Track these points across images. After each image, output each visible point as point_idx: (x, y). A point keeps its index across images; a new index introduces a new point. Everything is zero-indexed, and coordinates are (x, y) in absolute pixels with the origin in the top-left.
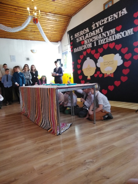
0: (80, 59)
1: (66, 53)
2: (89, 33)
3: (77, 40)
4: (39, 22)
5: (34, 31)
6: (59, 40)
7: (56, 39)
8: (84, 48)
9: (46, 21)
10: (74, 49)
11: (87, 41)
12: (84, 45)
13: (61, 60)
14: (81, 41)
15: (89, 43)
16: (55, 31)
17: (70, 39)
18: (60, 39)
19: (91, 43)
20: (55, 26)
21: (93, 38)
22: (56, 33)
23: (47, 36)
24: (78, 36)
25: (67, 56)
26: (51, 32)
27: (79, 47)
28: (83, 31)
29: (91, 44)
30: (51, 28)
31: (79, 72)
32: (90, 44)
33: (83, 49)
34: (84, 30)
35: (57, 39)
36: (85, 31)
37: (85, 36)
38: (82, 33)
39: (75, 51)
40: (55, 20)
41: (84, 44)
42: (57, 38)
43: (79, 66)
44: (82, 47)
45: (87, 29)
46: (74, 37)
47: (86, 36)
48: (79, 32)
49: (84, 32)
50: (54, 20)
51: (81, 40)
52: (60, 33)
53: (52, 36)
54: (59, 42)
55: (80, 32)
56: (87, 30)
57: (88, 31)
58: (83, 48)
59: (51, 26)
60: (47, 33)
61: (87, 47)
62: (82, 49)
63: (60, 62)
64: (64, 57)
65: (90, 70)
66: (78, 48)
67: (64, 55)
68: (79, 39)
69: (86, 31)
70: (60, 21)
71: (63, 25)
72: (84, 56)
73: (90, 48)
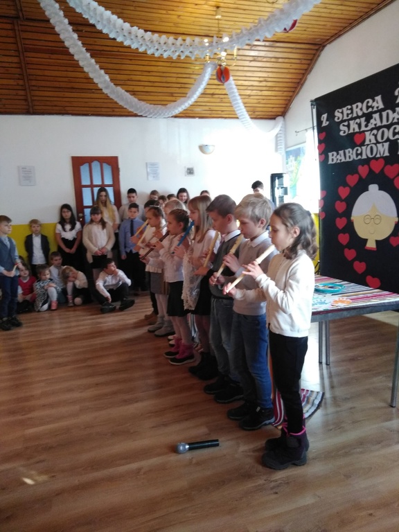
0: (345, 184)
1: (297, 153)
2: (384, 114)
3: (342, 127)
5: (213, 94)
6: (280, 114)
7: (270, 110)
8: (361, 154)
9: (247, 63)
10: (330, 154)
11: (376, 136)
12: (364, 148)
13: (284, 175)
14: (354, 134)
15: (379, 143)
16: (270, 89)
17: (319, 122)
18: (282, 110)
19: (388, 143)
20: (270, 75)
21: (395, 128)
22: (273, 93)
23: (247, 105)
24: (345, 118)
25: (300, 163)
26: (260, 93)
27: (347, 151)
28: (362, 103)
29: (387, 145)
30: (261, 81)
31: (340, 223)
32: (383, 145)
33: (359, 157)
34: (368, 102)
35: (274, 110)
36: (369, 104)
37: (368, 121)
38: (359, 108)
39: (333, 160)
40: (273, 60)
41: (362, 144)
42: (273, 108)
43: (340, 207)
44: (357, 150)
45: (379, 98)
46: (331, 117)
47: (372, 121)
48: (349, 107)
49: (368, 107)
50: (272, 58)
51: (354, 130)
52: (285, 94)
53: (259, 103)
54: (280, 119)
55: (354, 106)
56: (378, 102)
57: (381, 106)
58: (357, 155)
59: (260, 77)
60: (247, 97)
61: (372, 154)
62: (354, 157)
63: (281, 184)
66: (341, 152)
68: (348, 126)
69: (375, 104)
70: (286, 60)
71: (297, 71)
72: (360, 178)
73: (381, 157)
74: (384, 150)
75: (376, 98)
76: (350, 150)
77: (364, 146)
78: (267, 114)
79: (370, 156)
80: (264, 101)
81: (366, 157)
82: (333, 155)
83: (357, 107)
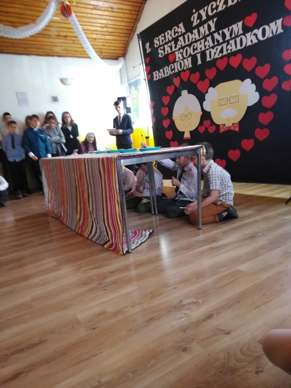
0: (166, 94)
1: (136, 84)
2: (186, 36)
3: (160, 51)
4: (73, 15)
5: (66, 36)
6: (121, 55)
7: (114, 51)
8: (174, 69)
9: (89, 11)
10: (154, 73)
11: (182, 54)
12: (175, 64)
13: (127, 98)
14: (168, 54)
15: (185, 58)
16: (111, 34)
17: (145, 50)
18: (122, 52)
20: (109, 22)
21: (194, 46)
22: (114, 38)
23: (95, 47)
24: (161, 43)
25: (138, 91)
26: (103, 37)
27: (165, 69)
28: (171, 30)
29: (190, 59)
30: (103, 27)
31: (166, 123)
32: (188, 60)
33: (173, 72)
34: (175, 29)
35: (116, 52)
36: (176, 31)
37: (176, 43)
38: (170, 35)
39: (156, 77)
40: (109, 9)
41: (174, 61)
42: (115, 50)
43: (165, 111)
44: (171, 66)
45: (181, 25)
46: (152, 44)
47: (179, 43)
48: (163, 35)
49: (175, 33)
51: (168, 51)
52: (123, 39)
53: (104, 45)
54: (121, 60)
55: (166, 33)
56: (181, 28)
57: (184, 31)
58: (172, 70)
59: (101, 24)
60: (94, 40)
61: (181, 68)
62: (170, 72)
63: (125, 104)
64: (132, 92)
65: (189, 117)
66: (161, 70)
67: (133, 88)
68: (164, 50)
69: (179, 30)
70: (120, 11)
71: (128, 20)
72: (176, 88)
73: (187, 69)
74: (188, 63)
75: (180, 25)
76: (167, 67)
77: (175, 62)
78: (112, 55)
79: (180, 70)
80: (108, 44)
81: (177, 71)
82: (156, 73)
83: (168, 33)
